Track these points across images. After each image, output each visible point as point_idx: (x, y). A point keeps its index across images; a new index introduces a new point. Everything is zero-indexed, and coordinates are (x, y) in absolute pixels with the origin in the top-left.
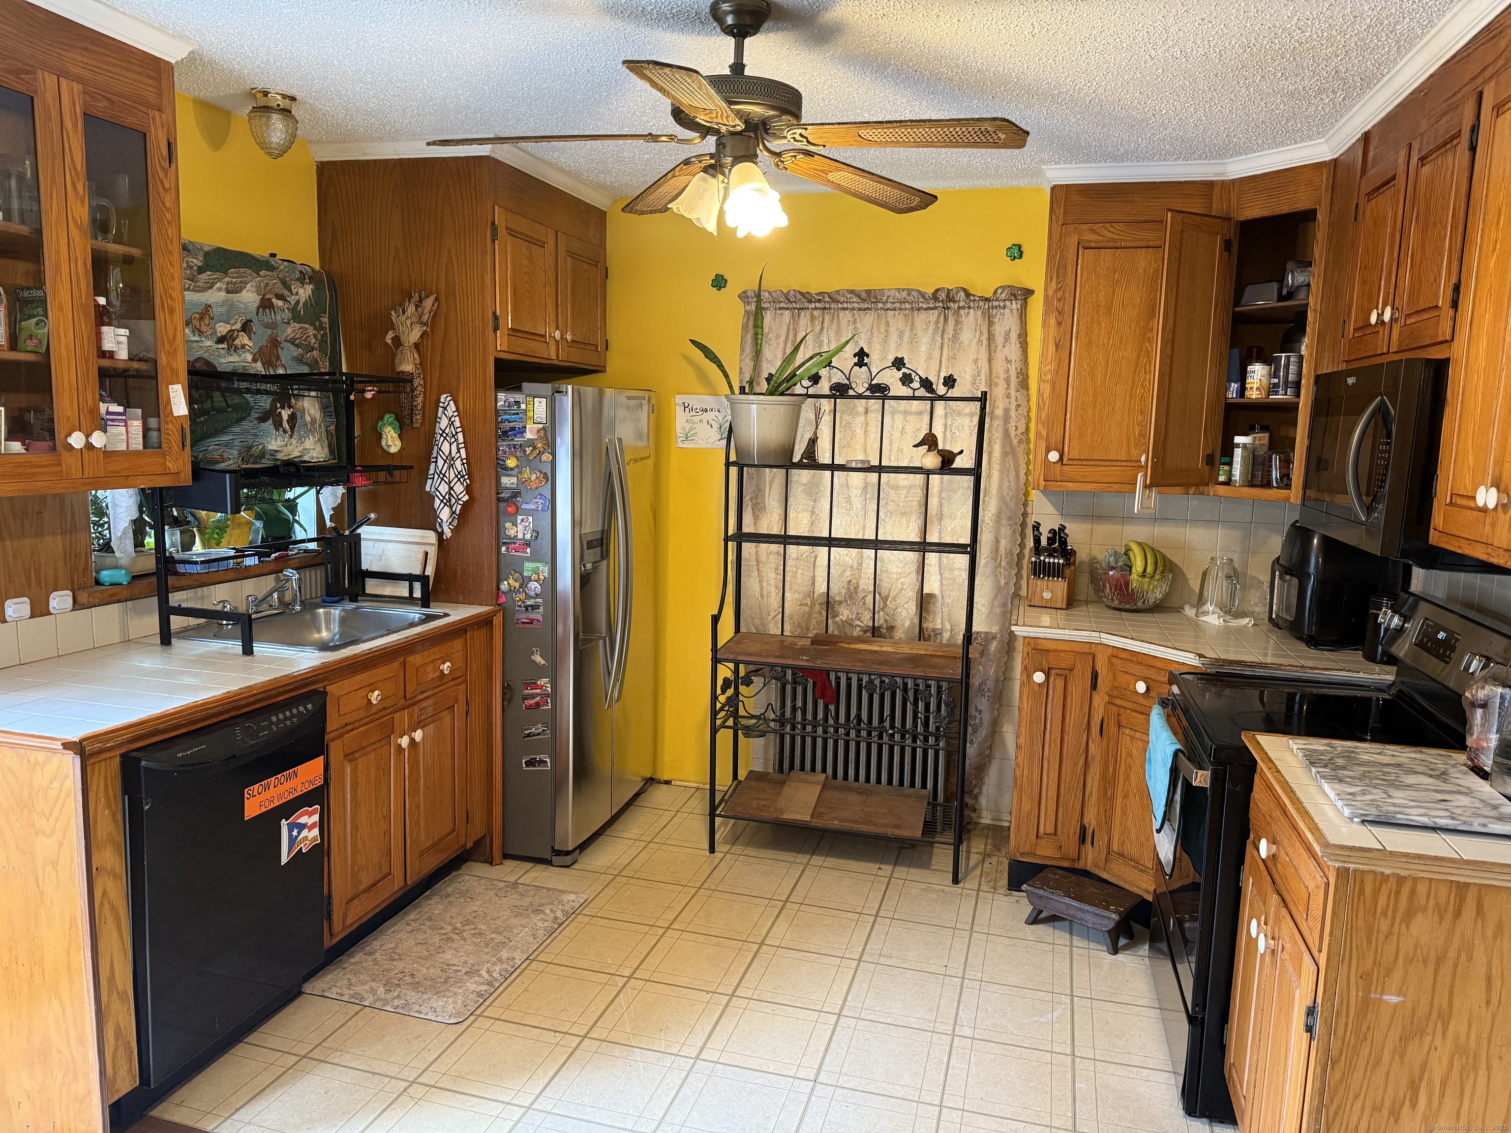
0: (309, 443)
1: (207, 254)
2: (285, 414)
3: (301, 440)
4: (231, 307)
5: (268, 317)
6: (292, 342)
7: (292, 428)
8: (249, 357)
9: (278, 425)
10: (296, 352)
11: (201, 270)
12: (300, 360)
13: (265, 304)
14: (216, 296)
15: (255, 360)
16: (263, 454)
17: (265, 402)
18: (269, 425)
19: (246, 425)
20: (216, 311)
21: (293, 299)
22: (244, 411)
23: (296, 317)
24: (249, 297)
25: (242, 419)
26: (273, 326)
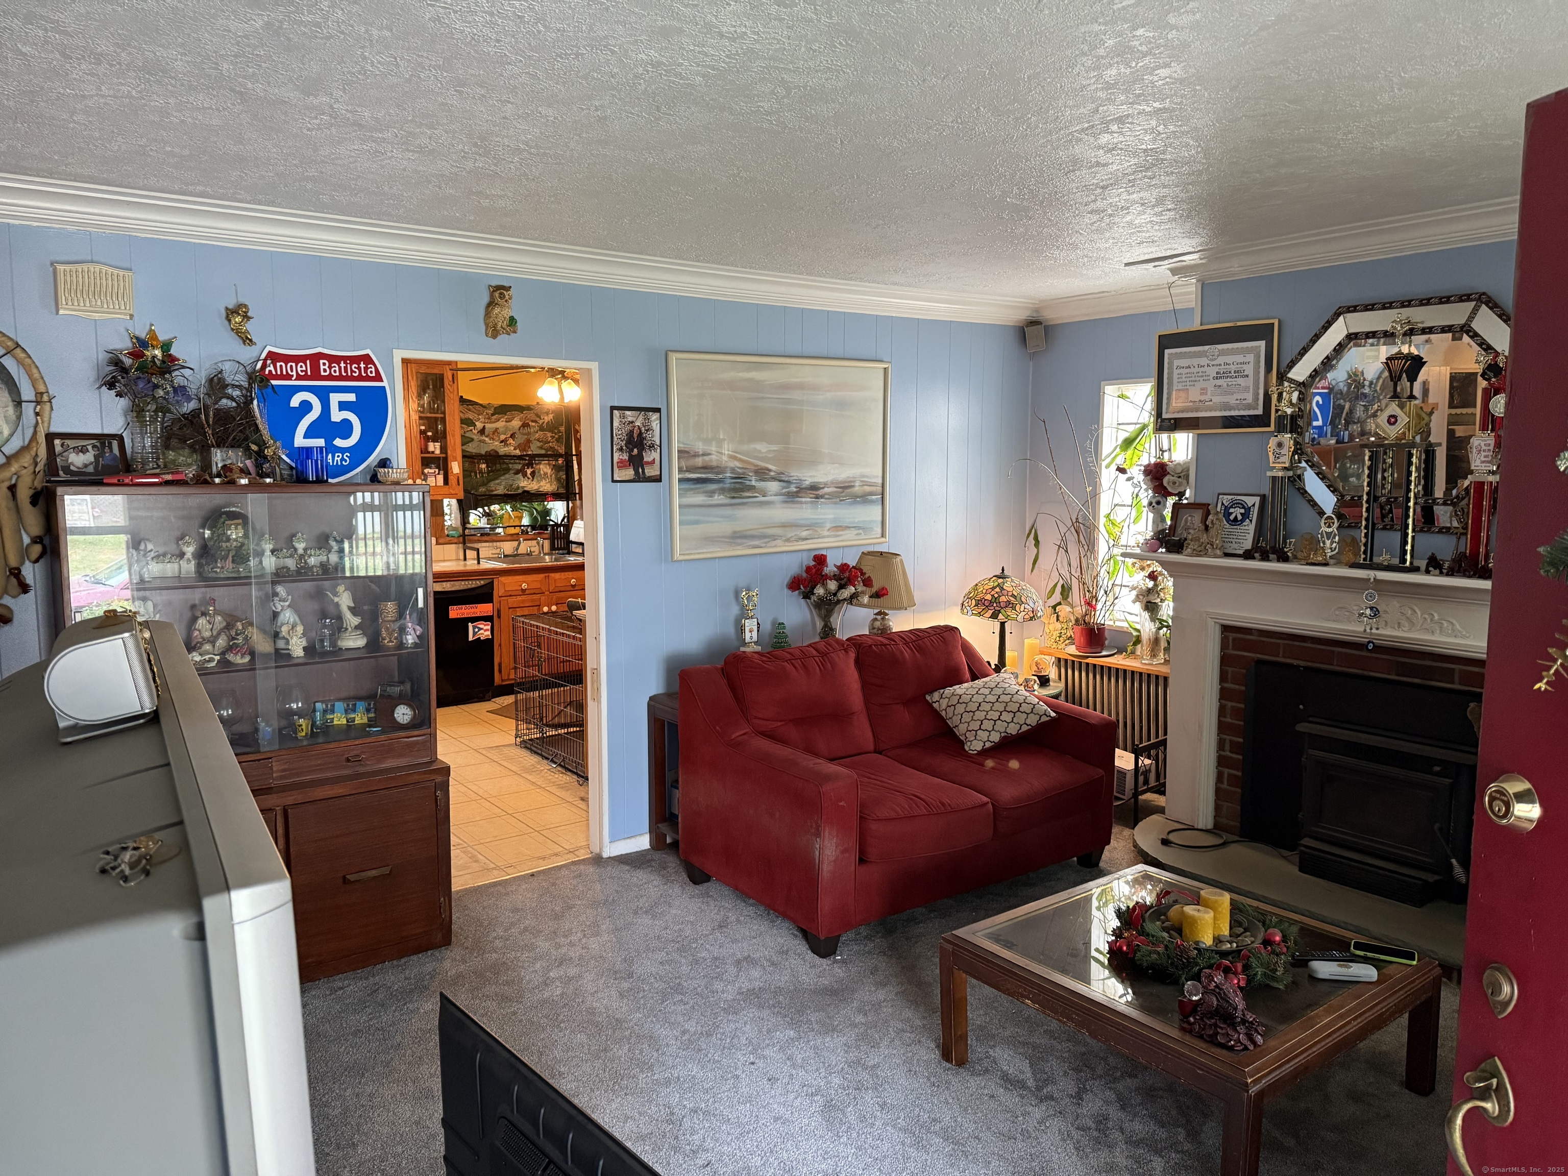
0: (543, 483)
1: (495, 408)
2: (529, 471)
3: (538, 482)
4: (506, 428)
5: (526, 430)
6: (538, 440)
7: (533, 477)
8: (512, 448)
9: (525, 475)
10: (539, 444)
11: (493, 415)
12: (541, 448)
13: (525, 425)
14: (501, 424)
15: (515, 449)
16: (518, 488)
17: (519, 467)
18: (520, 476)
19: (507, 476)
20: (501, 430)
21: (541, 422)
22: (507, 470)
23: (542, 429)
24: (516, 423)
25: (504, 474)
26: (529, 434)
